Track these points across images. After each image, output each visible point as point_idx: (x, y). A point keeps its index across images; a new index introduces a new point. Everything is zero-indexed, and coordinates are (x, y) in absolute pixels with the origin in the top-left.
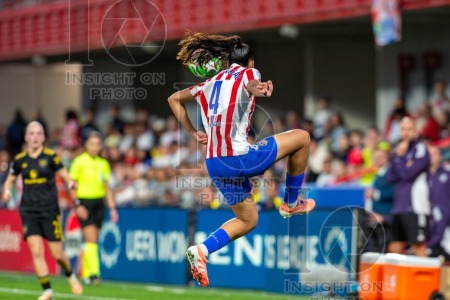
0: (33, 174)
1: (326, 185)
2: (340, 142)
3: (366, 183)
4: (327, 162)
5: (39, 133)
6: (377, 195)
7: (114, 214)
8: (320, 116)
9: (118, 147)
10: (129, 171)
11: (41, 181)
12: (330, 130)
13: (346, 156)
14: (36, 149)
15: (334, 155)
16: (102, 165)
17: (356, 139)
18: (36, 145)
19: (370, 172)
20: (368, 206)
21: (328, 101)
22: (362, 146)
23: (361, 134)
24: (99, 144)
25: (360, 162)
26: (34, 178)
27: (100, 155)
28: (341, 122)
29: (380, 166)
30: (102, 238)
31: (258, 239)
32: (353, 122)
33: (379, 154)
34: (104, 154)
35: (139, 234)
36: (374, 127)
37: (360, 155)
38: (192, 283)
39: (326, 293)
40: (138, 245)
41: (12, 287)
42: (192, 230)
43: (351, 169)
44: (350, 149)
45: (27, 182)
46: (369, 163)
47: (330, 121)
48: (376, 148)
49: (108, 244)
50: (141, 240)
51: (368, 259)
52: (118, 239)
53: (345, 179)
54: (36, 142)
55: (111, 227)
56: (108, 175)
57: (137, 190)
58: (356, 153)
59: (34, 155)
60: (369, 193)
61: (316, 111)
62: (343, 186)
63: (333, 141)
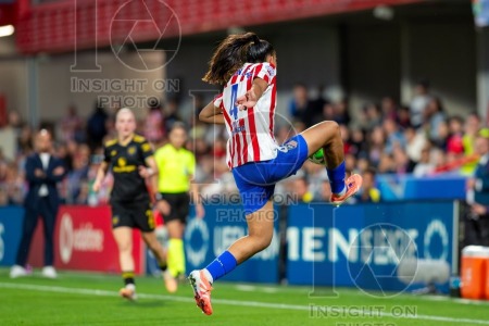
0: (122, 162)
1: (425, 175)
2: (439, 129)
3: (468, 172)
4: (426, 151)
5: (130, 121)
6: (479, 185)
7: (200, 209)
8: (417, 102)
9: (203, 138)
10: (216, 163)
11: (130, 169)
12: (428, 117)
13: (446, 144)
14: (126, 137)
15: (433, 143)
16: (187, 158)
17: (455, 126)
18: (126, 133)
19: (471, 160)
20: (470, 197)
21: (425, 86)
22: (463, 133)
23: (461, 121)
24: (183, 135)
25: (461, 150)
26: (123, 166)
27: (184, 146)
28: (440, 109)
29: (482, 154)
30: (189, 235)
31: (354, 234)
32: (452, 108)
33: (480, 141)
34: (189, 146)
35: (227, 230)
36: (475, 113)
37: (461, 143)
38: (285, 282)
39: (426, 289)
40: (226, 242)
41: (95, 288)
42: (283, 225)
43: (451, 158)
44: (450, 136)
45: (116, 169)
46: (470, 151)
47: (427, 107)
48: (477, 135)
49: (195, 242)
50: (230, 236)
51: (471, 253)
52: (205, 235)
53: (445, 168)
54: (126, 130)
55: (197, 223)
56: (193, 168)
57: (225, 183)
58: (456, 140)
59: (124, 143)
60: (470, 183)
61: (413, 97)
62: (443, 176)
63: (432, 128)
